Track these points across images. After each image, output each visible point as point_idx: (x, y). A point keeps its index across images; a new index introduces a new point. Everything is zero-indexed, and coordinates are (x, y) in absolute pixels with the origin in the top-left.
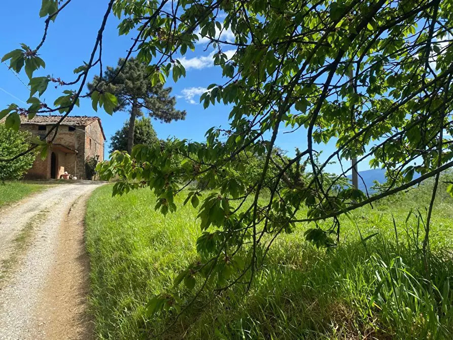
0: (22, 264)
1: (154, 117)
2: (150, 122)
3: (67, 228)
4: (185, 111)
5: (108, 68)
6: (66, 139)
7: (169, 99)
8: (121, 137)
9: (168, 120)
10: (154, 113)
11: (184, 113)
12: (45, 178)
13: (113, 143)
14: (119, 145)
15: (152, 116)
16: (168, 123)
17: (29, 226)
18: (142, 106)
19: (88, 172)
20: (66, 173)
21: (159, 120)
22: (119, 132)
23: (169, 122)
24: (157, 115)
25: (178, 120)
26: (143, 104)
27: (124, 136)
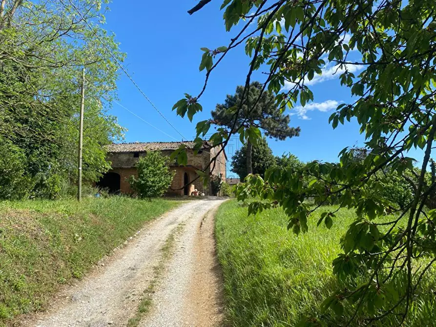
0: (168, 271)
1: (269, 136)
2: (265, 141)
3: (200, 240)
4: (299, 127)
5: (227, 96)
6: (195, 160)
7: (283, 118)
8: (240, 156)
9: (283, 138)
10: (269, 133)
11: (298, 130)
12: (180, 195)
13: (233, 162)
14: (239, 163)
15: (267, 135)
16: (283, 141)
17: (171, 238)
18: (257, 126)
19: (214, 189)
20: (196, 190)
21: (274, 139)
22: (238, 151)
23: (284, 139)
24: (272, 134)
25: (293, 137)
26: (259, 125)
27: (242, 155)
